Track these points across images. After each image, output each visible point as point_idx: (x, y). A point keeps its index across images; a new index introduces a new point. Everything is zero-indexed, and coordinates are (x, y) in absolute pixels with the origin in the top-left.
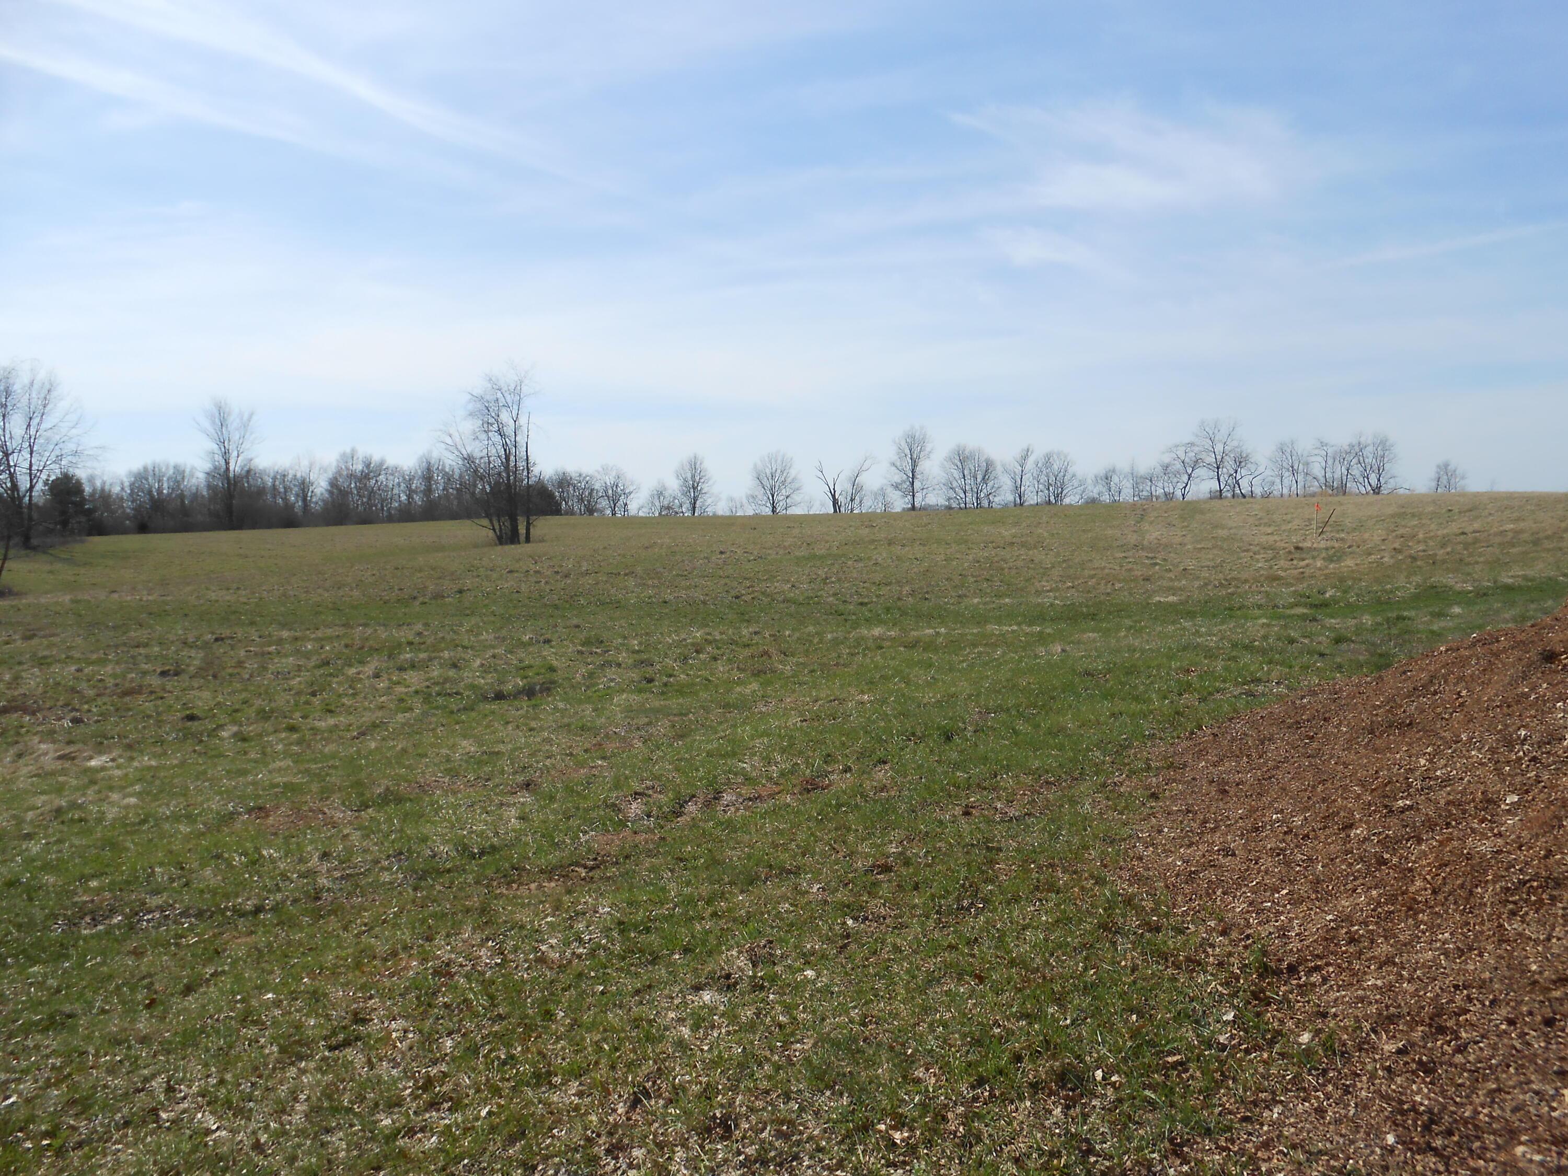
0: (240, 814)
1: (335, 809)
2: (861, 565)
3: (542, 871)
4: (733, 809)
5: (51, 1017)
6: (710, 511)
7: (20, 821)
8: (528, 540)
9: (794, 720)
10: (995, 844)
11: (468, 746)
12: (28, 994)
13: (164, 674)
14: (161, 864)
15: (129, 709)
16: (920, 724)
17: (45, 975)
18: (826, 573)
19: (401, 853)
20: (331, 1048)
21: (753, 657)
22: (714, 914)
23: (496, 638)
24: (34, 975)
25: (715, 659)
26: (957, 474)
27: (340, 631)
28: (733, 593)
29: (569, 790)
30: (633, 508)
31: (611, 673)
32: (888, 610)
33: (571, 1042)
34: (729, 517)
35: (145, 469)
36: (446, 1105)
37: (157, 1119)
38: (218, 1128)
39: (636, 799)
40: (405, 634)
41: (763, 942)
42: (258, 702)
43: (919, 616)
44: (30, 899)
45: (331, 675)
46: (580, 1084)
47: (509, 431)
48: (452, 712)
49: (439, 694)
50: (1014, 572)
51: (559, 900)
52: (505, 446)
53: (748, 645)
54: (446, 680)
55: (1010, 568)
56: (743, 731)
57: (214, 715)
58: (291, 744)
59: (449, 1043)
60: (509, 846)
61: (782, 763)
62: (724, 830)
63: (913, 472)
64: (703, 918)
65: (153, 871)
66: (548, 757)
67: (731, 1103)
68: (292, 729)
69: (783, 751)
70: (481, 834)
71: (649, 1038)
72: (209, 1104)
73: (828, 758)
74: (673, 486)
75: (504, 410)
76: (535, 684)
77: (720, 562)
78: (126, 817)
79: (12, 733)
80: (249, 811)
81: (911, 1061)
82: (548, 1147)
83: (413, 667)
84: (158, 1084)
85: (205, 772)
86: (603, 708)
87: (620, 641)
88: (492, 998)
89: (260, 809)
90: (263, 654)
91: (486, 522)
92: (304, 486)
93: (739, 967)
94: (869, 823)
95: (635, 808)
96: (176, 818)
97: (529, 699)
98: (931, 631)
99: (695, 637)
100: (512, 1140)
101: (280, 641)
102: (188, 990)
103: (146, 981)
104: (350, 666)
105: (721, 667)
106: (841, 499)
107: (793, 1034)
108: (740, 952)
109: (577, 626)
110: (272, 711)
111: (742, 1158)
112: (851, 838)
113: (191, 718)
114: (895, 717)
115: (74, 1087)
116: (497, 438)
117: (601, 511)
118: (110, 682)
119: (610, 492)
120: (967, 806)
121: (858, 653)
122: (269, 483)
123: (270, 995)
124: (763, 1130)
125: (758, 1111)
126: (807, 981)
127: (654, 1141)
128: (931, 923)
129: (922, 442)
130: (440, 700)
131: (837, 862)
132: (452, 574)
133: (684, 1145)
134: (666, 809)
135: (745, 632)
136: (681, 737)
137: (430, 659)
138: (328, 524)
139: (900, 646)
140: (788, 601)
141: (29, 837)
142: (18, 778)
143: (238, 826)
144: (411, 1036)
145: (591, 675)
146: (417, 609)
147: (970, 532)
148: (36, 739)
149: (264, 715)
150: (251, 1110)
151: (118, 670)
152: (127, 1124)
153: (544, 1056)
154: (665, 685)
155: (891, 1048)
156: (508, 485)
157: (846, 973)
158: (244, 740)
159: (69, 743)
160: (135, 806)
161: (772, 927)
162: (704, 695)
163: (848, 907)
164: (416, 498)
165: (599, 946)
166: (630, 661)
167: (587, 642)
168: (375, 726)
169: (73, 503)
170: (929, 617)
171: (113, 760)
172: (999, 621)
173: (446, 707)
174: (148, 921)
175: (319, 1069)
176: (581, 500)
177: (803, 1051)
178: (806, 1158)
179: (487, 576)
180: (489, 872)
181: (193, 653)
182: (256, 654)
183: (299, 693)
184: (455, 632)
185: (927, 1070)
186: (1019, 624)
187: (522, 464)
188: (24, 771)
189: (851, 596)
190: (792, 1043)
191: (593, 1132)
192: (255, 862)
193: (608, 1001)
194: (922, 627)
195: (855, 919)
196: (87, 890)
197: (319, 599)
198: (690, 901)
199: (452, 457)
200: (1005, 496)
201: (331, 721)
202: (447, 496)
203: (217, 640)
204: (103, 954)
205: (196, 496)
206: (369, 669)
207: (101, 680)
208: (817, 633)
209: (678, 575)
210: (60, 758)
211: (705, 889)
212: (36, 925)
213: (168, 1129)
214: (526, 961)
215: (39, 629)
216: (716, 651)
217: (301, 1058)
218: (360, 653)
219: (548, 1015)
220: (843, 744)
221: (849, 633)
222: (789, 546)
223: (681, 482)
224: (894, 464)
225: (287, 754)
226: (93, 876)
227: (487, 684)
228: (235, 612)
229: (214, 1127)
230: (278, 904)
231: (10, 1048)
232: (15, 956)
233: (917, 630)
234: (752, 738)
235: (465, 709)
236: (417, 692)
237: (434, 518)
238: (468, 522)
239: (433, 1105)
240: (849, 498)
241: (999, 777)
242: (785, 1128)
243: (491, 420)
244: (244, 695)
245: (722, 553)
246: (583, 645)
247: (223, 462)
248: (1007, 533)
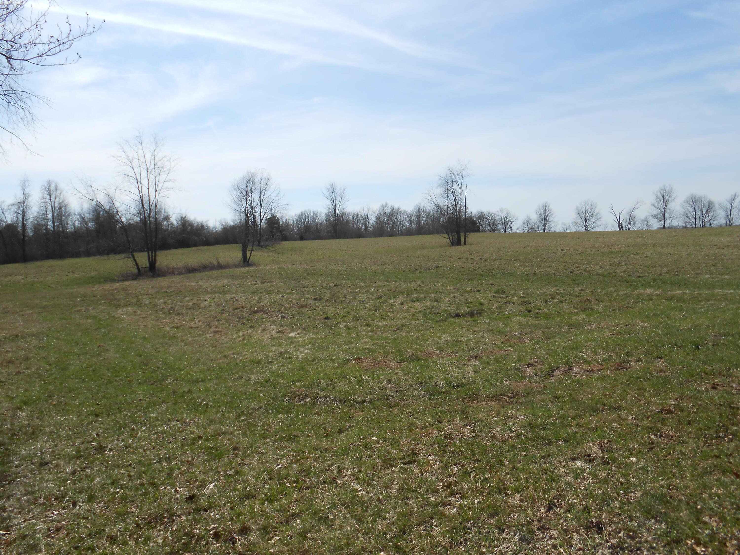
0: (351, 360)
1: (391, 361)
2: (638, 257)
3: (487, 397)
4: (579, 375)
5: (289, 436)
6: (553, 230)
7: (267, 357)
8: (465, 244)
9: (607, 334)
10: (735, 405)
11: (446, 337)
12: (279, 425)
13: (315, 299)
14: (323, 379)
15: (303, 314)
16: (679, 340)
17: (284, 419)
18: (619, 261)
19: (421, 383)
20: (404, 464)
21: (581, 302)
22: (578, 425)
23: (454, 289)
24: (281, 418)
25: (562, 302)
26: (690, 209)
27: (385, 283)
28: (570, 270)
29: (496, 360)
30: (514, 229)
31: (510, 306)
32: (654, 280)
33: (513, 476)
34: (563, 233)
35: (302, 213)
36: (459, 496)
37: (336, 483)
38: (361, 490)
39: (529, 367)
40: (413, 286)
41: (606, 441)
42: (353, 313)
43: (672, 283)
44: (275, 388)
45: (382, 302)
46: (521, 496)
47: (457, 193)
48: (437, 322)
49: (430, 313)
50: (730, 261)
51: (499, 410)
52: (455, 200)
53: (578, 296)
54: (433, 307)
55: (728, 259)
56: (581, 338)
57: (336, 318)
58: (368, 332)
59: (456, 469)
60: (471, 384)
61: (603, 355)
62: (576, 385)
63: (664, 209)
64: (572, 426)
65: (320, 382)
66: (484, 345)
67: (600, 517)
68: (368, 325)
69: (603, 349)
70: (456, 377)
71: (553, 480)
72: (356, 479)
73: (628, 354)
74: (534, 218)
75: (455, 183)
76: (474, 310)
77: (562, 254)
78: (307, 358)
79: (260, 321)
80: (355, 359)
81: (700, 512)
82: (509, 522)
83: (418, 300)
84: (334, 468)
85: (335, 342)
86: (508, 324)
87: (513, 292)
88: (472, 451)
89: (359, 359)
90: (354, 292)
91: (446, 235)
92: (365, 219)
93: (595, 452)
94: (656, 388)
95: (529, 371)
96: (326, 360)
97: (471, 317)
98: (680, 292)
99: (551, 291)
100: (492, 516)
101: (360, 287)
102: (340, 432)
103: (323, 426)
104: (390, 299)
105: (565, 306)
106: (623, 224)
107: (629, 488)
108: (594, 444)
109: (492, 284)
110: (359, 317)
111: (609, 544)
112: (647, 395)
113: (327, 318)
114: (664, 335)
115: (301, 465)
116: (451, 197)
117: (499, 230)
118: (295, 302)
119: (503, 221)
120: (714, 384)
121: (639, 302)
122: (351, 218)
123: (375, 438)
124: (619, 533)
125: (615, 523)
126: (632, 463)
127: (562, 528)
128: (701, 443)
129: (670, 193)
130: (431, 316)
131: (641, 406)
132: (433, 259)
133: (578, 532)
134: (545, 373)
135: (576, 289)
136: (548, 339)
137: (425, 297)
138: (375, 237)
139: (663, 299)
140: (598, 275)
141: (271, 363)
142: (264, 339)
143: (351, 364)
144: (438, 463)
145: (500, 307)
146: (418, 275)
147: (701, 240)
148: (269, 324)
149: (356, 319)
150: (374, 485)
151: (297, 297)
152: (325, 482)
153: (502, 481)
154: (537, 313)
155: (688, 504)
156: (457, 218)
157: (654, 462)
158: (349, 329)
159: (281, 326)
160: (310, 354)
161: (610, 435)
162: (557, 319)
163: (651, 429)
164: (413, 225)
165: (521, 434)
166: (519, 302)
167: (497, 292)
168: (403, 326)
169: (276, 227)
170: (679, 285)
171: (298, 334)
172: (722, 288)
173: (434, 319)
174: (320, 402)
175: (400, 472)
176: (489, 225)
177: (635, 497)
178: (645, 550)
179: (449, 260)
180: (463, 395)
181: (326, 291)
182: (351, 292)
183: (370, 310)
184: (435, 285)
185: (711, 518)
186: (735, 289)
187: (463, 209)
188: (266, 336)
189: (633, 273)
190: (629, 492)
191: (530, 519)
192: (360, 381)
193: (529, 460)
194: (675, 290)
195: (656, 435)
196: (296, 387)
197: (375, 269)
198: (563, 417)
199: (430, 205)
200: (721, 220)
201: (384, 323)
202: (427, 223)
203: (335, 286)
204: (305, 412)
205: (321, 224)
206: (399, 301)
207: (291, 301)
208: (615, 291)
209: (541, 261)
210: (279, 332)
211: (571, 412)
212: (278, 398)
213: (341, 487)
214: (486, 437)
215: (267, 279)
216: (562, 298)
217: (392, 466)
218: (395, 294)
219: (501, 462)
220: (636, 347)
221: (633, 291)
222: (598, 247)
223: (538, 216)
224: (653, 205)
225: (367, 336)
226: (298, 381)
227: (451, 309)
228: (341, 274)
229: (359, 489)
230: (371, 400)
231: (276, 446)
232: (272, 410)
233: (672, 291)
234: (586, 341)
235: (442, 320)
236: (420, 312)
237: (421, 234)
238: (437, 236)
239: (453, 494)
240: (627, 223)
241: (732, 371)
242: (631, 533)
243: (449, 188)
244: (347, 310)
245: (562, 250)
246: (495, 293)
247: (333, 210)
248: (725, 240)
